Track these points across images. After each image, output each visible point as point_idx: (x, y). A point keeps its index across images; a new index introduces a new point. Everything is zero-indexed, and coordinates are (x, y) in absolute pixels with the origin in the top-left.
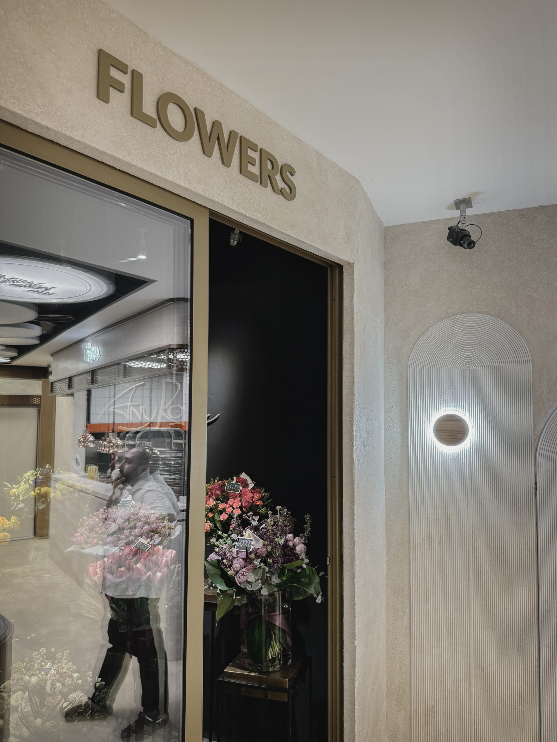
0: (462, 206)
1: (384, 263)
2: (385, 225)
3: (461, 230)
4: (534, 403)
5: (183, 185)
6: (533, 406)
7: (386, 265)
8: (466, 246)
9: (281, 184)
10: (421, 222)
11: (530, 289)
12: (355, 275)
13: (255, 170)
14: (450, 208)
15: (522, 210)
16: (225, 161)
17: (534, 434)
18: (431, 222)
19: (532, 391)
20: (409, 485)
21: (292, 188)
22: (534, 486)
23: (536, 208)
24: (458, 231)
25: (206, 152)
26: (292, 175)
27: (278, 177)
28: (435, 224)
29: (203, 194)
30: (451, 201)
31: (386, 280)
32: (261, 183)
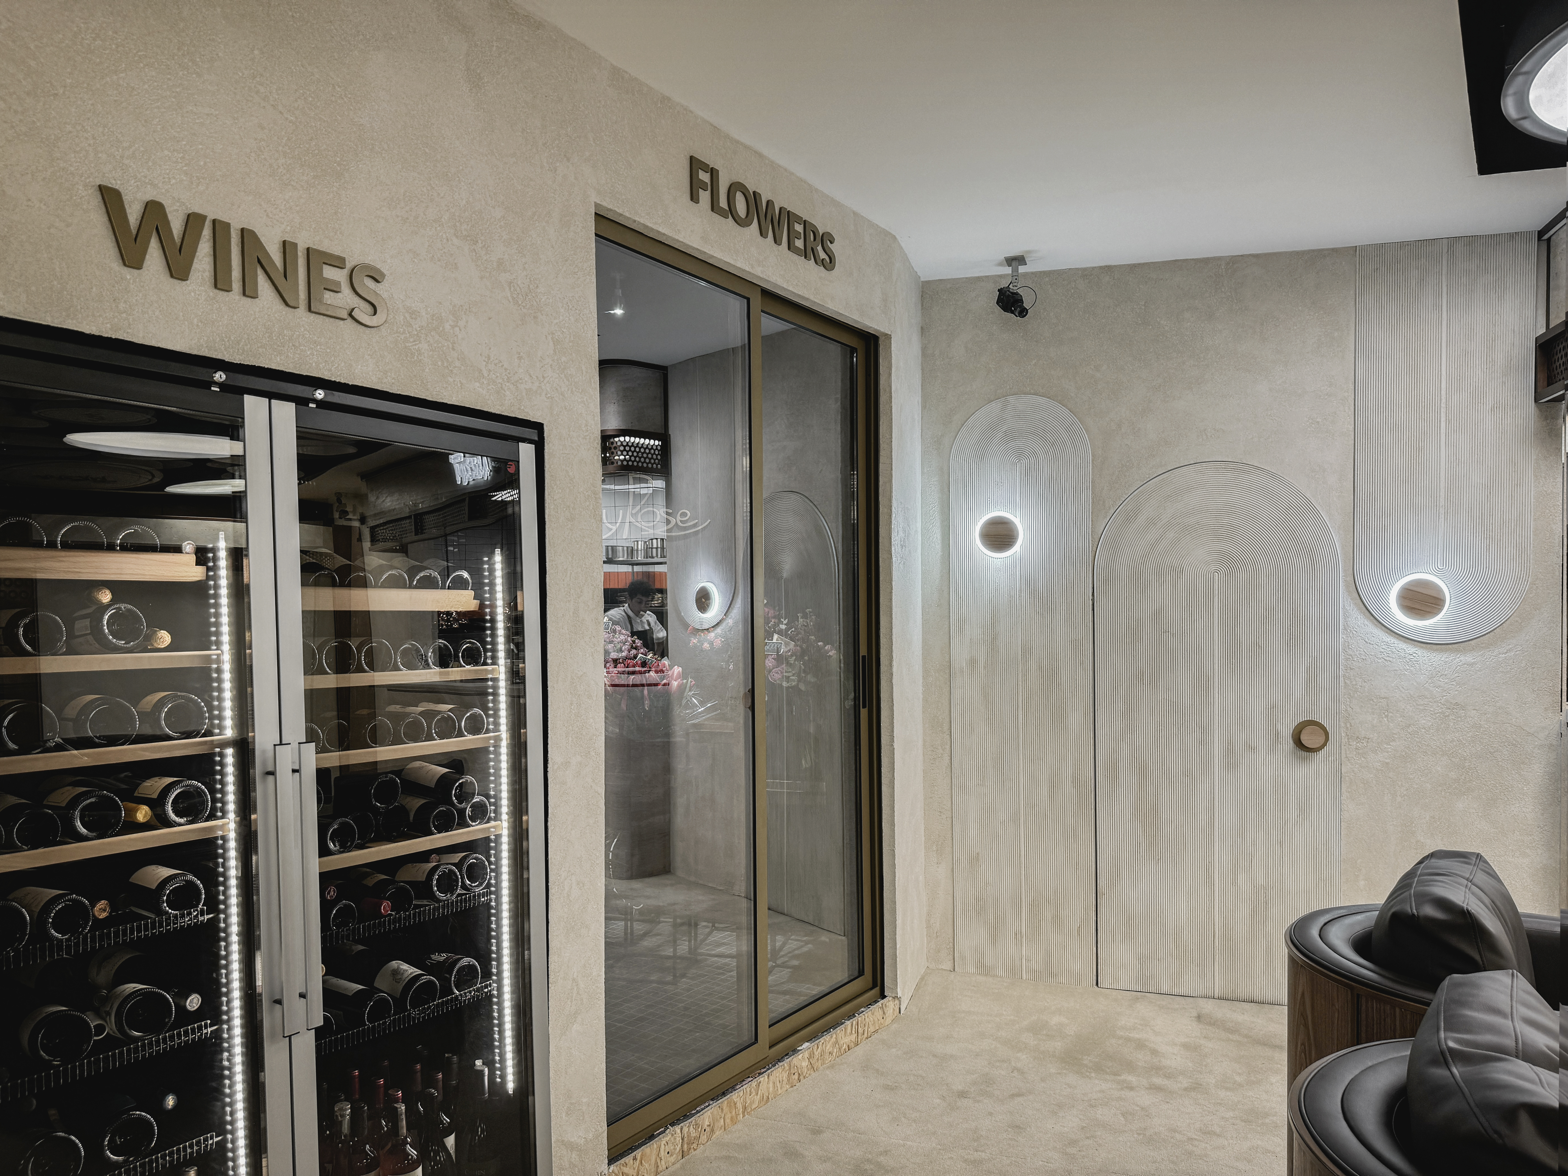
0: (1014, 263)
1: (922, 328)
2: (922, 279)
3: (1012, 293)
4: (1093, 502)
5: (748, 270)
6: (1092, 505)
7: (923, 330)
8: (1017, 314)
9: (822, 255)
10: (966, 278)
11: (1093, 367)
12: (892, 349)
13: (799, 243)
14: (1000, 264)
15: (1085, 269)
16: (777, 241)
17: (1092, 537)
18: (979, 279)
19: (1091, 488)
20: (950, 601)
21: (831, 259)
22: (1091, 598)
23: (1101, 268)
24: (1009, 295)
25: (763, 234)
26: (831, 243)
27: (820, 248)
28: (983, 281)
29: (761, 276)
30: (1002, 257)
31: (924, 349)
32: (805, 257)
